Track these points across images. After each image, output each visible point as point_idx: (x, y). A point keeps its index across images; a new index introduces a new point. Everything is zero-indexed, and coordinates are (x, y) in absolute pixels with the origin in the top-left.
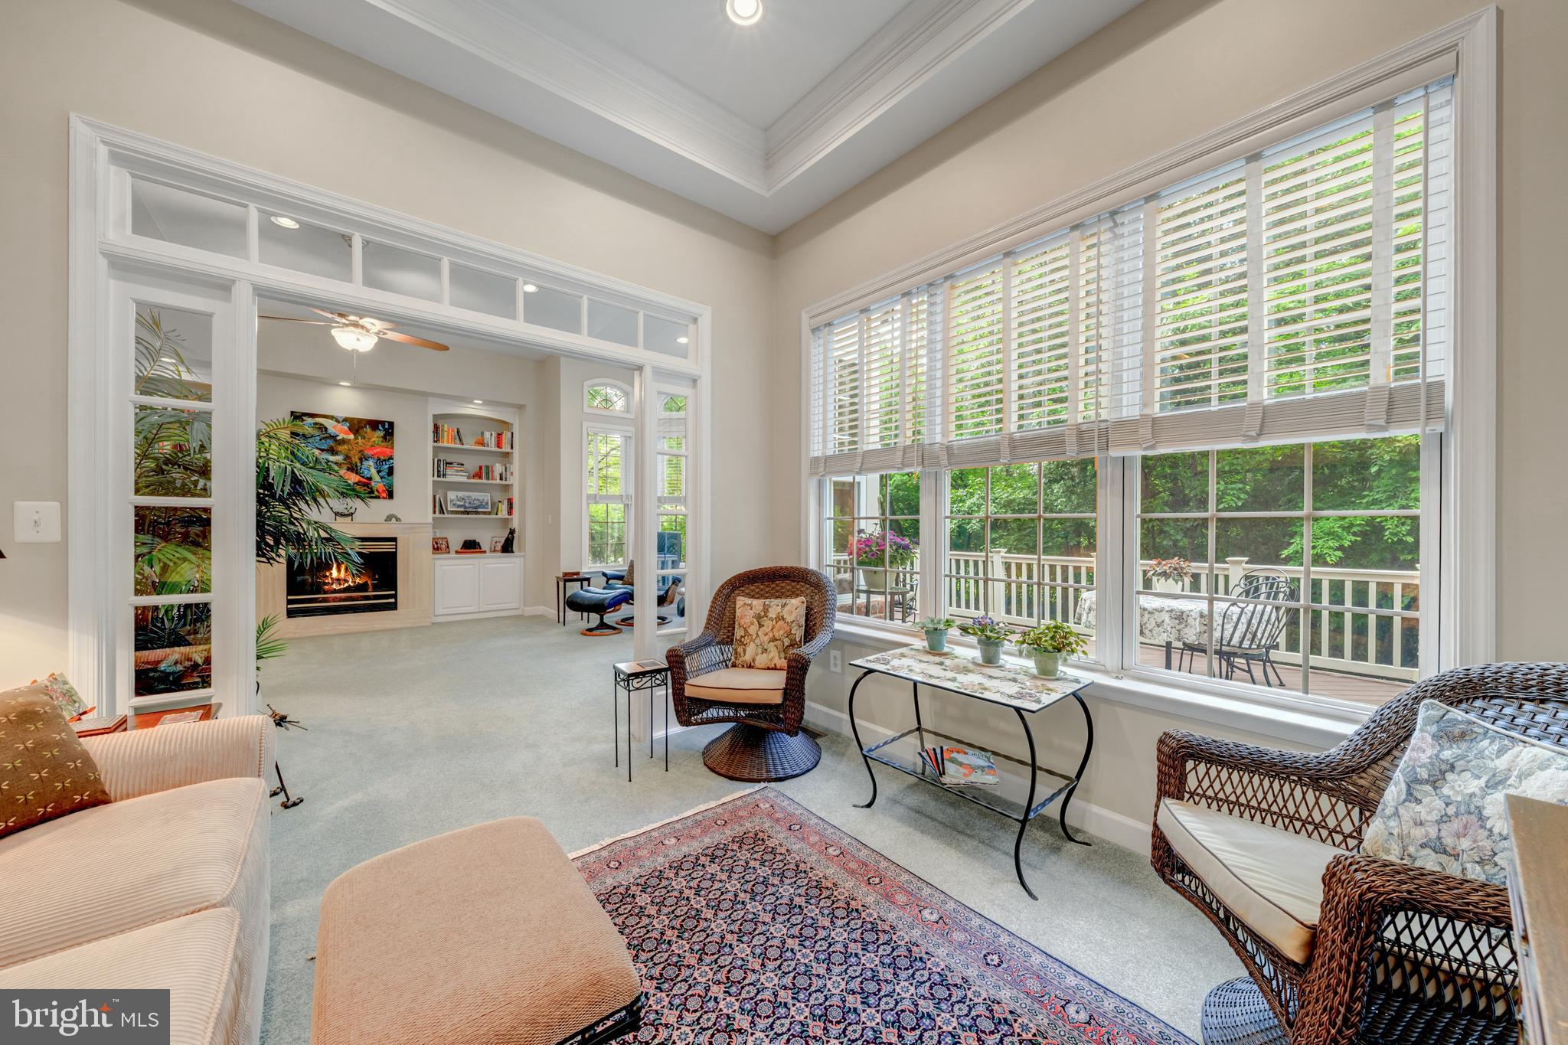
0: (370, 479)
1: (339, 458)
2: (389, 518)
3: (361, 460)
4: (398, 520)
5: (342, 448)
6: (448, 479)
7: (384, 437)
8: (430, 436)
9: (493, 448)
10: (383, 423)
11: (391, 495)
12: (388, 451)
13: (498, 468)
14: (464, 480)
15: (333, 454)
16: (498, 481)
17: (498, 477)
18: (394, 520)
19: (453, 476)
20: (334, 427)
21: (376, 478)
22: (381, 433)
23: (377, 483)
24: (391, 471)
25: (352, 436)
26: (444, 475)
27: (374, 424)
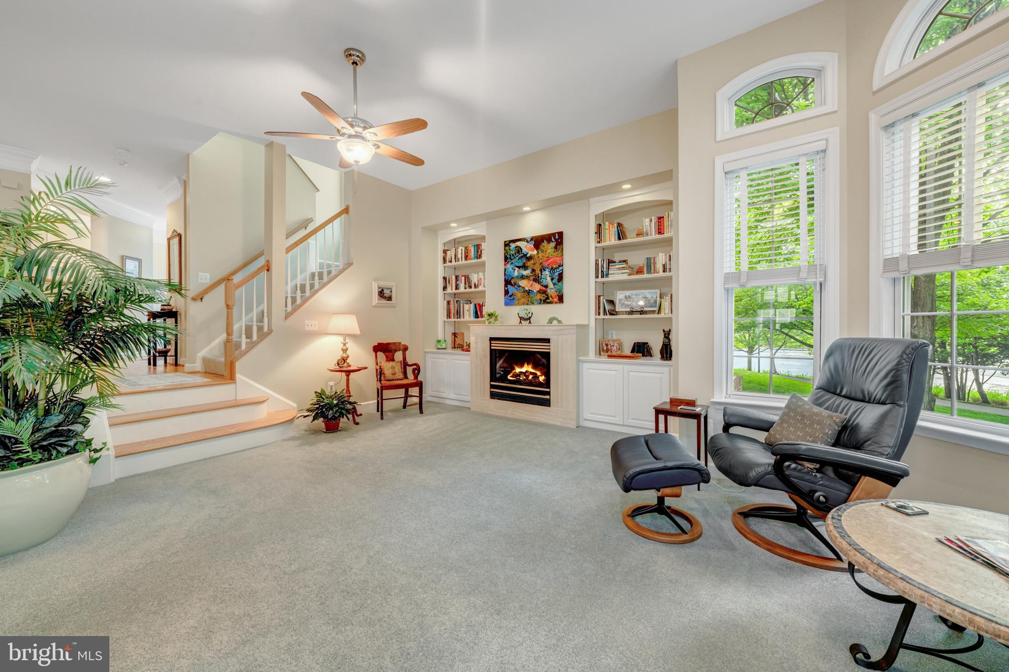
0: (546, 287)
1: (527, 273)
2: (550, 321)
3: (541, 270)
4: (559, 322)
5: (530, 264)
6: (611, 278)
7: (556, 248)
8: (593, 237)
9: (654, 236)
10: (554, 235)
11: (561, 299)
12: (558, 259)
13: (661, 259)
14: (625, 277)
15: (525, 270)
16: (661, 274)
17: (661, 270)
18: (555, 322)
19: (617, 275)
20: (526, 247)
21: (551, 285)
22: (553, 244)
23: (551, 291)
24: (560, 278)
25: (535, 252)
26: (607, 275)
27: (548, 238)
